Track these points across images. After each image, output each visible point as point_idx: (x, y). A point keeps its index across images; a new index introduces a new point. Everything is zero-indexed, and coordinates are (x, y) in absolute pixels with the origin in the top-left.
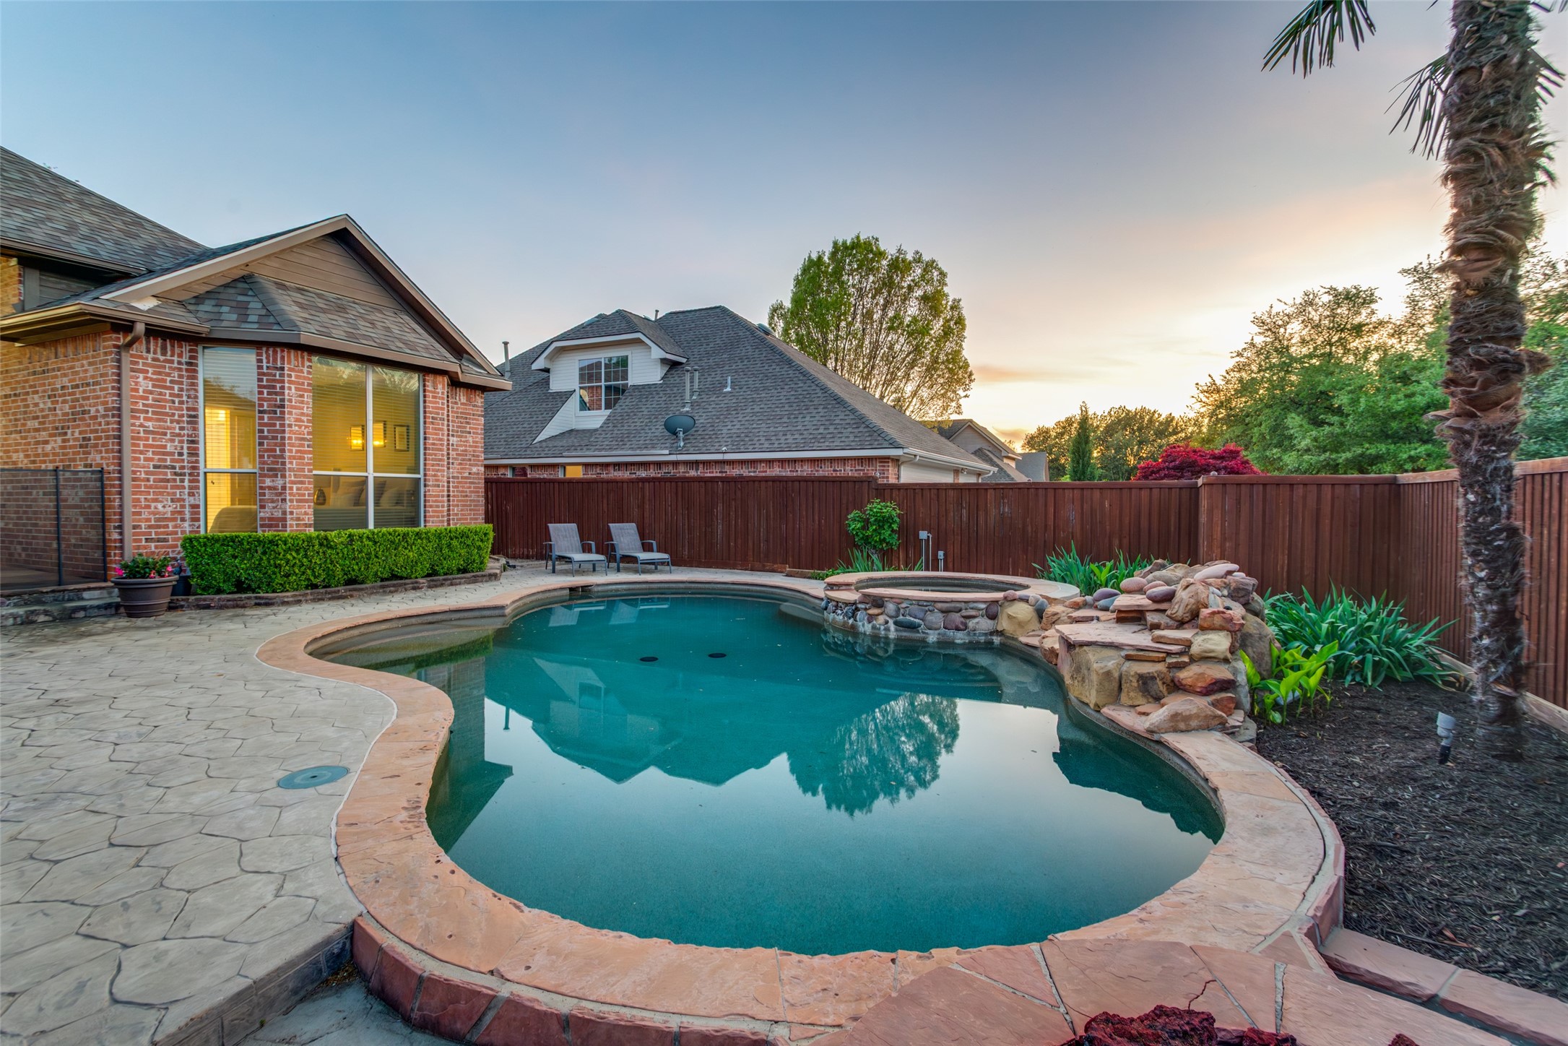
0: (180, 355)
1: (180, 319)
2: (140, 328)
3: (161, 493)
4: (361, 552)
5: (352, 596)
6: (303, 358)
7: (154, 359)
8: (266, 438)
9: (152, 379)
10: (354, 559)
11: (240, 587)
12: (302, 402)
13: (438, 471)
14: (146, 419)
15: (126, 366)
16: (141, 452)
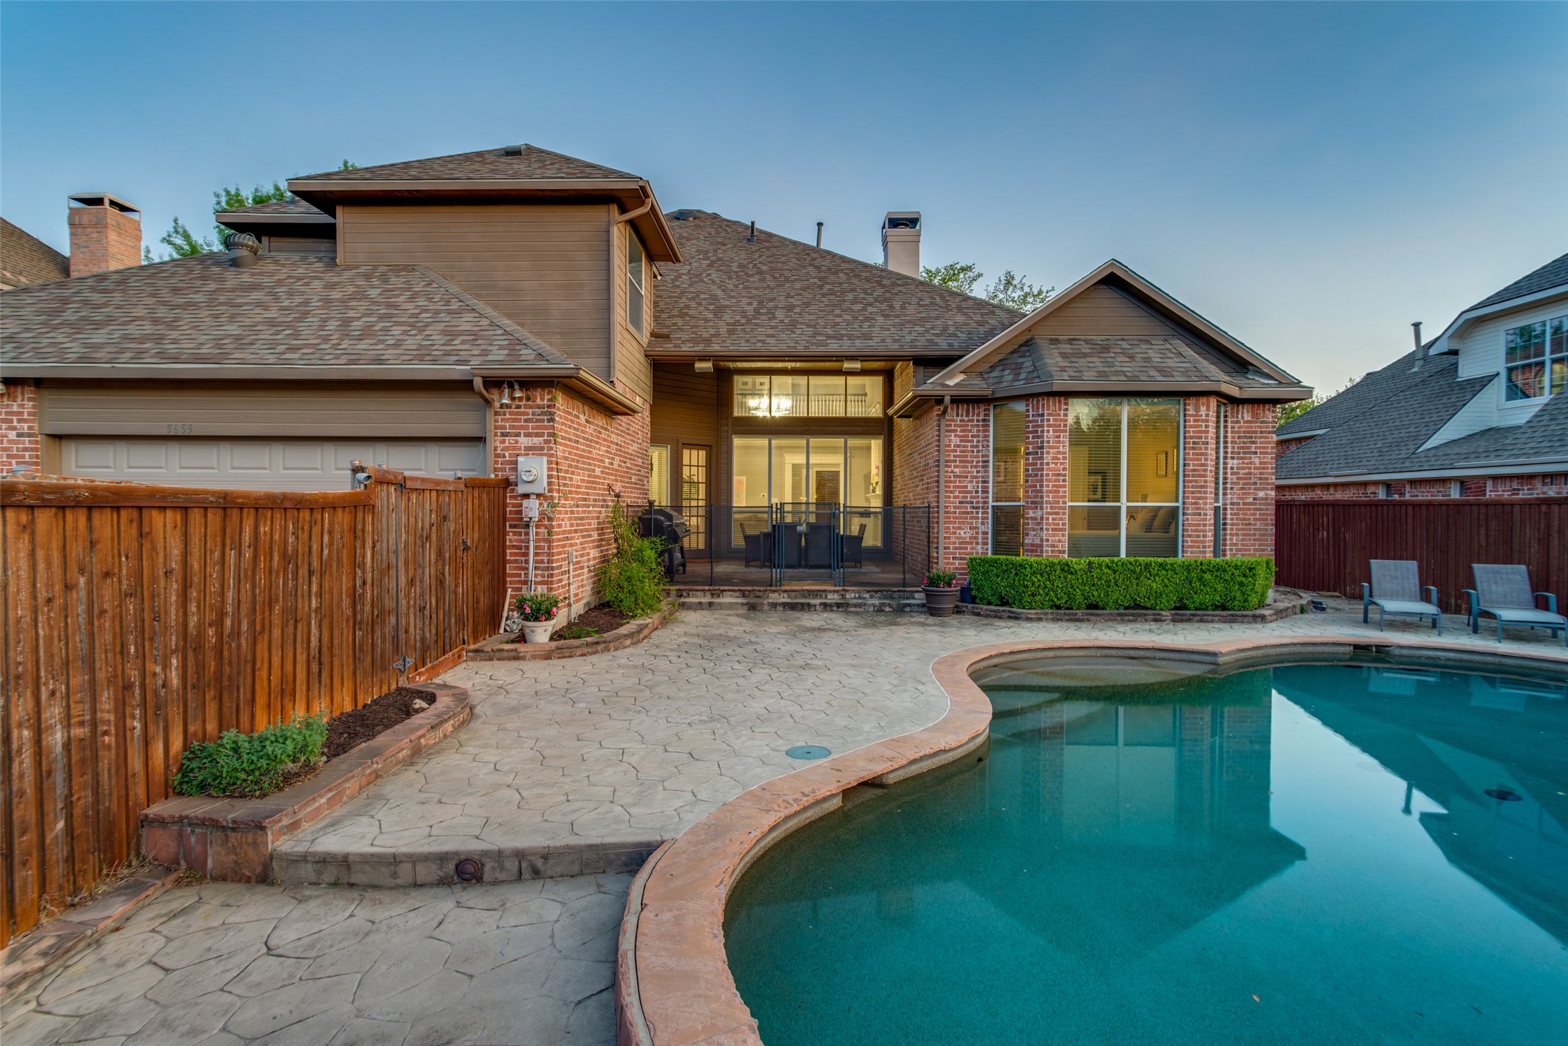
0: (978, 415)
1: (979, 387)
2: (947, 399)
3: (963, 523)
4: (1100, 579)
5: (1088, 620)
6: (1060, 402)
7: (961, 421)
8: (1030, 475)
9: (959, 436)
10: (1093, 585)
11: (1003, 602)
12: (1059, 442)
13: (1199, 498)
14: (955, 467)
15: (943, 428)
16: (952, 492)
